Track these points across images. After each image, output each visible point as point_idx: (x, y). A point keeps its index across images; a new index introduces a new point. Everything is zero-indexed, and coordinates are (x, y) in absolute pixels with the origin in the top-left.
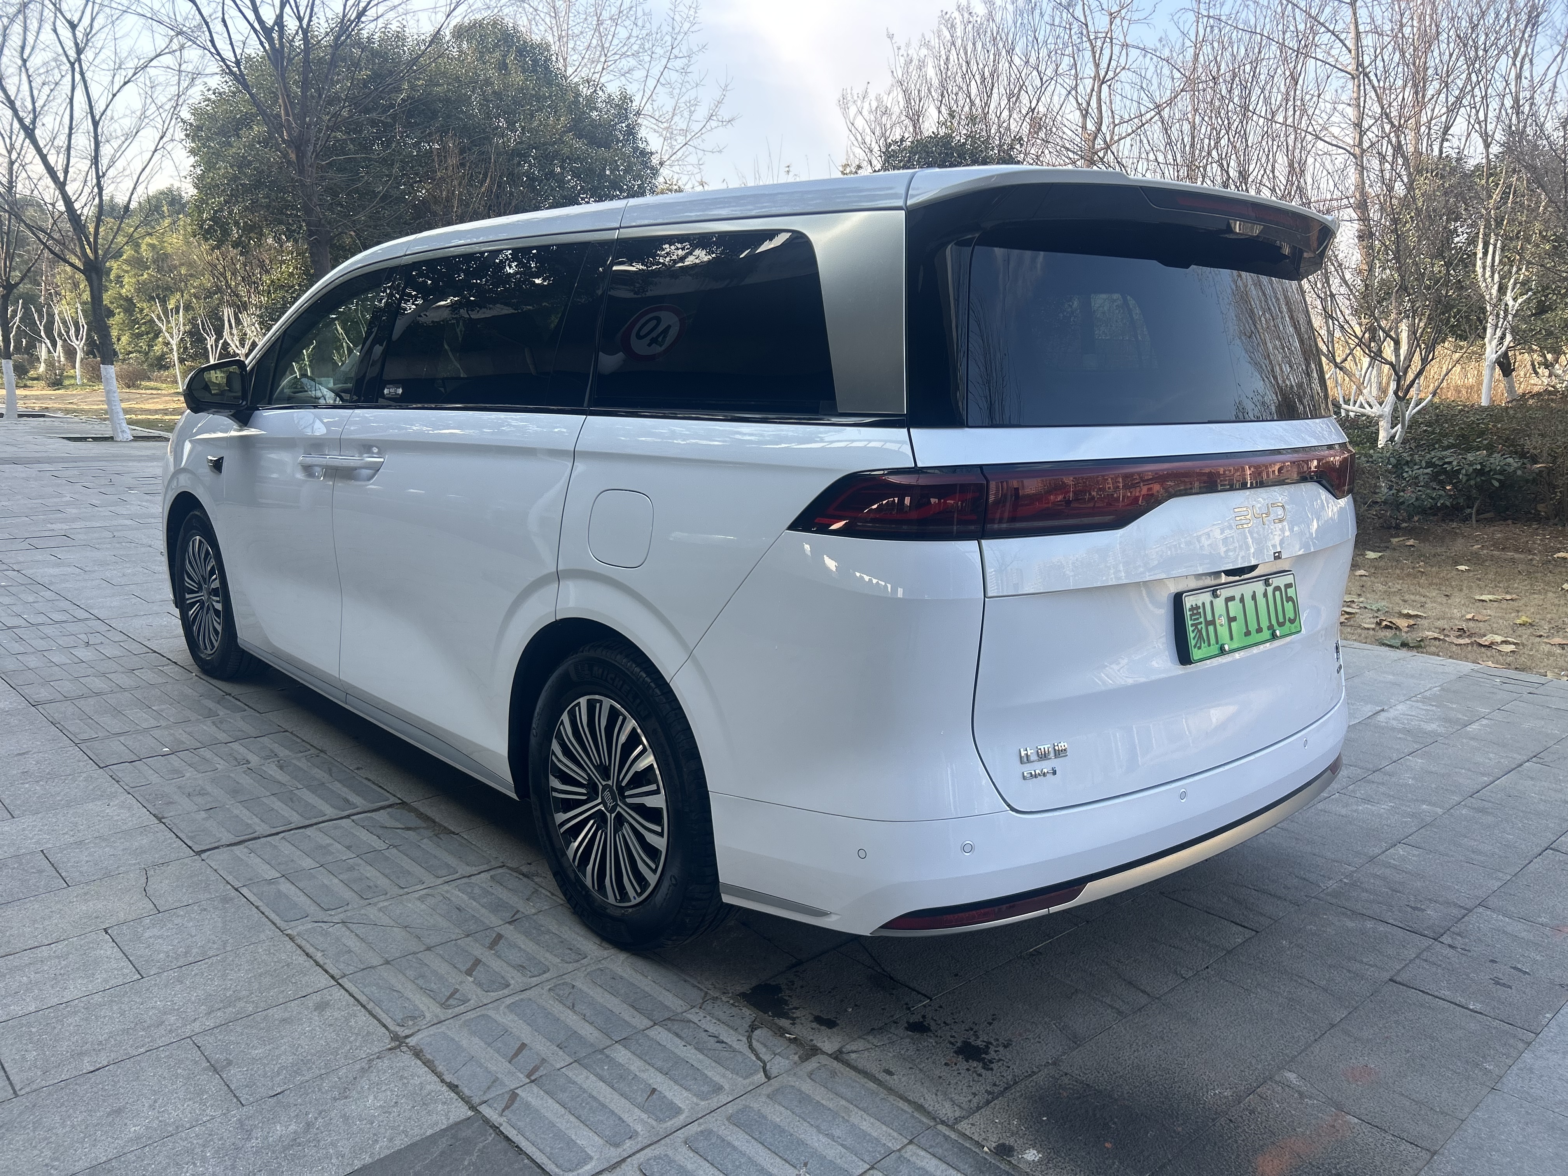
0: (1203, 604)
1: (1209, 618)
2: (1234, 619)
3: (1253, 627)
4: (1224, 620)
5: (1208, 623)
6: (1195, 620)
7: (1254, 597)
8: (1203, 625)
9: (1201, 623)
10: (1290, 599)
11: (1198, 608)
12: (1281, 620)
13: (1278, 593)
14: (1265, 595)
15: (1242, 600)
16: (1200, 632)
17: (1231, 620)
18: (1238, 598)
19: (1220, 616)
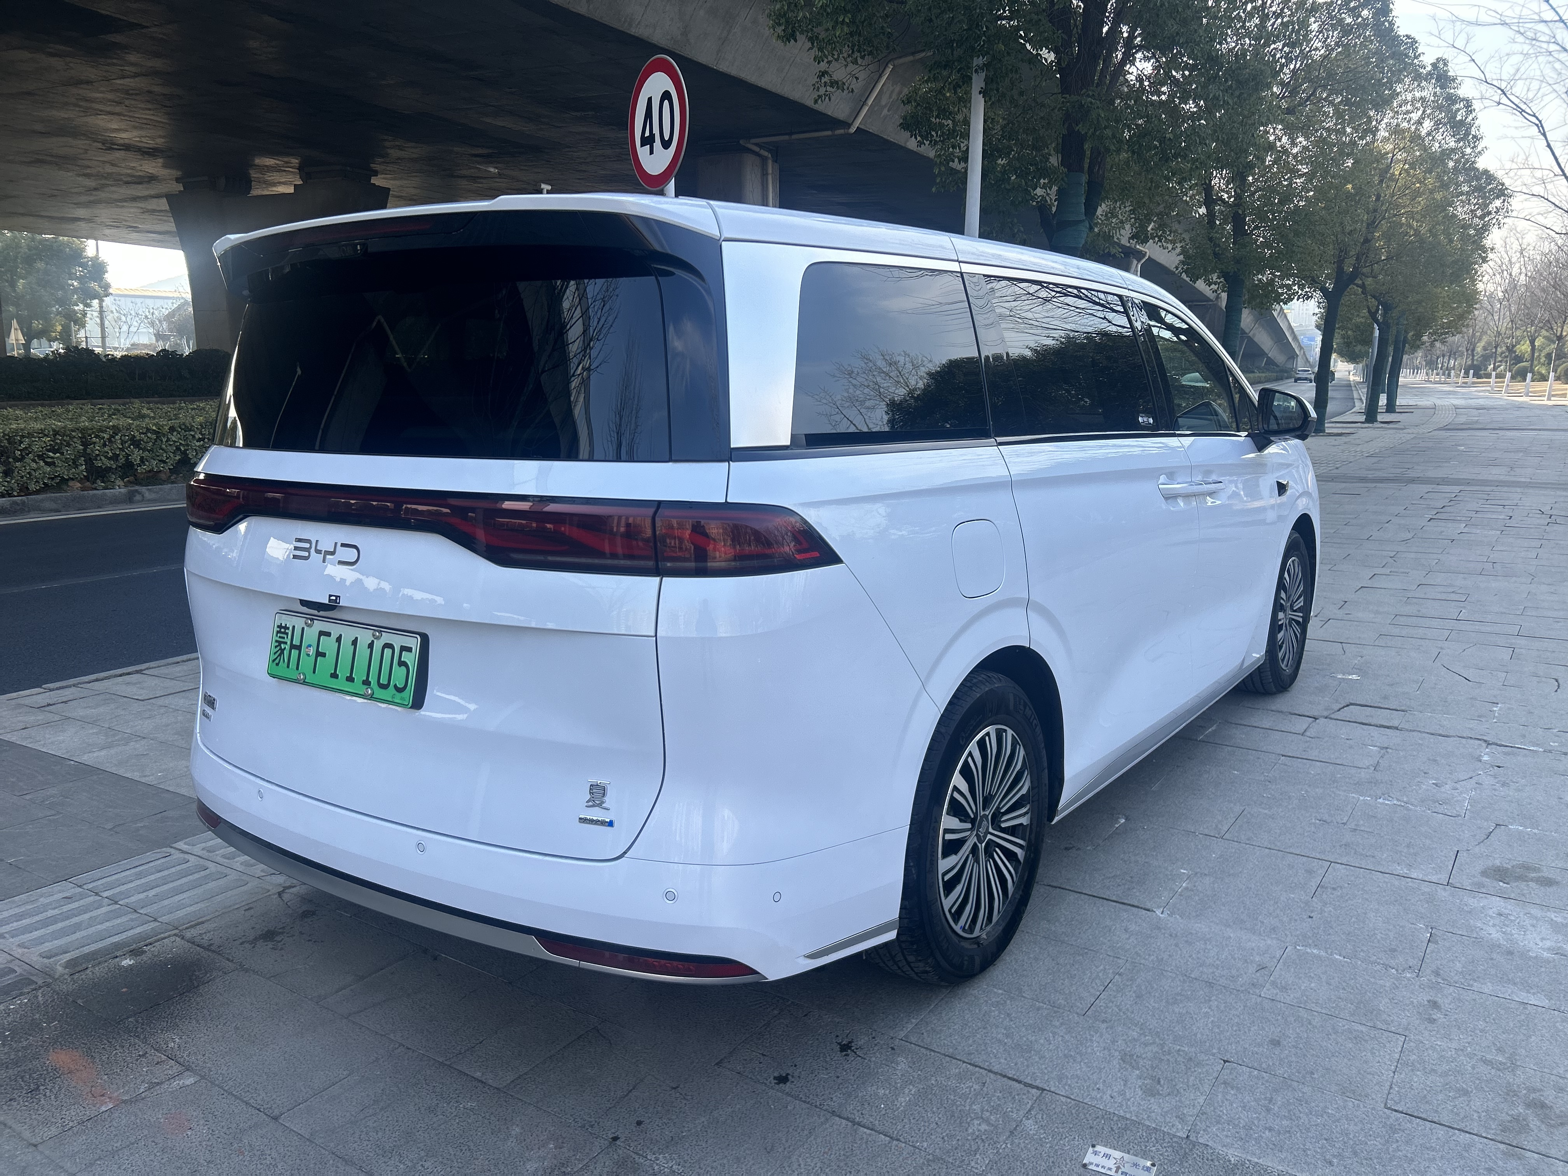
0: (294, 627)
1: (296, 642)
2: (323, 655)
3: (344, 672)
4: (312, 651)
5: (293, 646)
6: (280, 637)
7: (355, 642)
8: (288, 647)
9: (286, 643)
10: (402, 663)
11: (286, 628)
12: (384, 681)
13: (388, 652)
14: (371, 646)
15: (339, 639)
16: (282, 651)
17: (320, 654)
18: (334, 636)
19: (310, 646)
